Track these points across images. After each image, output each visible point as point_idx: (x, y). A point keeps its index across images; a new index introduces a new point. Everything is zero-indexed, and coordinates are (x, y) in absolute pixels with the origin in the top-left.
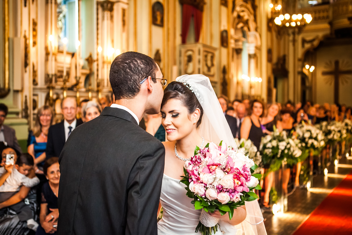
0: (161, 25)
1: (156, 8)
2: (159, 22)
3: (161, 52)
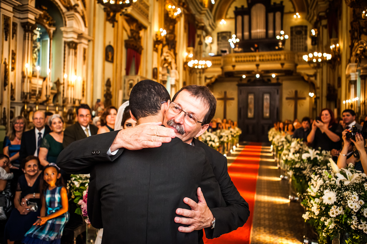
0: (112, 61)
1: (108, 49)
2: (110, 59)
3: (111, 80)
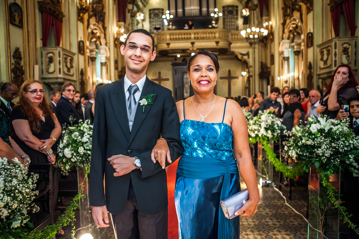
0: (20, 26)
1: (13, 9)
3: (21, 50)
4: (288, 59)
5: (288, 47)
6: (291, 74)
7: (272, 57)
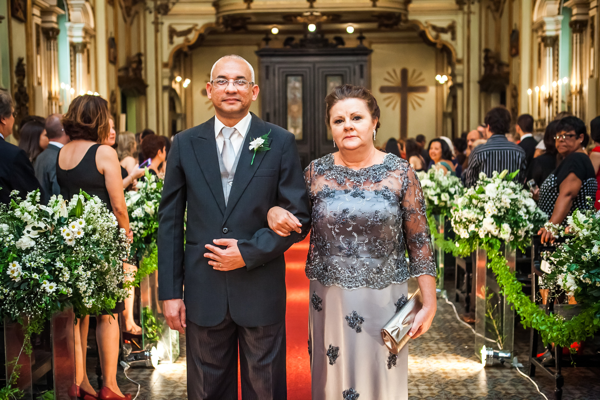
4: (553, 42)
5: (557, 12)
6: (563, 81)
7: (515, 37)
